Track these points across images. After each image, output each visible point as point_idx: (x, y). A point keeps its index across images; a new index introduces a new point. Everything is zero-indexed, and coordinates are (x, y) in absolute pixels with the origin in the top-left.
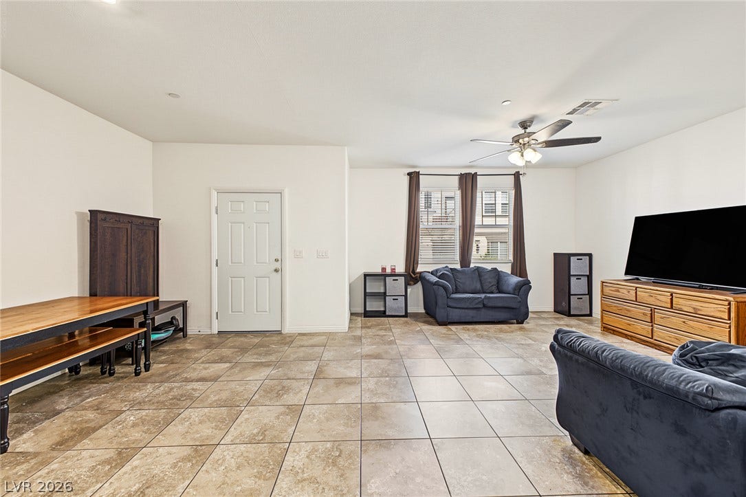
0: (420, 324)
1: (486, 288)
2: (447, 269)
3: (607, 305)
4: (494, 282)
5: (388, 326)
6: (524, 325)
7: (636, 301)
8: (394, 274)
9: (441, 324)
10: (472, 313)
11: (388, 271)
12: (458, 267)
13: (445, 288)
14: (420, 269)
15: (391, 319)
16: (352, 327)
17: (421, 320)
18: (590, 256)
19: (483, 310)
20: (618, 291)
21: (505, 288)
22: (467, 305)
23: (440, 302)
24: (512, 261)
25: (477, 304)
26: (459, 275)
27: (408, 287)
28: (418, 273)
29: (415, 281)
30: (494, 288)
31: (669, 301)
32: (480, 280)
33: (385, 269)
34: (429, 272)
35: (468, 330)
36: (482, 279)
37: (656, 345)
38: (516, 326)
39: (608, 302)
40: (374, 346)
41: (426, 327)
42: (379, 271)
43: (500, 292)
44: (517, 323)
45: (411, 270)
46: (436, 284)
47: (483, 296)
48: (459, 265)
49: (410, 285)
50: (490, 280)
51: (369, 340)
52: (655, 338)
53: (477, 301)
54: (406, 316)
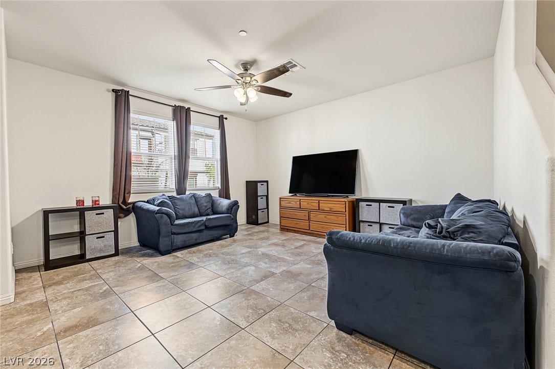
0: (139, 260)
1: (202, 211)
2: (164, 197)
3: (283, 213)
4: (209, 206)
5: (93, 272)
6: (235, 237)
7: (300, 208)
8: (96, 207)
9: (162, 254)
10: (195, 236)
11: (88, 203)
12: (174, 194)
13: (169, 215)
14: (132, 199)
15: (94, 264)
16: (21, 293)
17: (137, 255)
18: (267, 182)
19: (205, 231)
20: (290, 203)
21: (219, 209)
22: (191, 229)
23: (163, 230)
24: (220, 188)
25: (199, 227)
26: (178, 202)
27: (119, 220)
28: (130, 203)
29: (127, 213)
30: (209, 211)
31: (318, 205)
32: (197, 205)
33: (83, 201)
34: (144, 202)
35: (194, 252)
36: (199, 204)
37: (311, 233)
38: (229, 240)
39: (285, 211)
40: (79, 309)
41: (147, 261)
42: (74, 205)
43: (214, 213)
44: (230, 237)
45: (121, 200)
46: (159, 212)
47: (204, 218)
48: (175, 192)
49: (120, 218)
50: (205, 204)
51: (65, 302)
52: (311, 229)
53: (199, 224)
54: (117, 253)
